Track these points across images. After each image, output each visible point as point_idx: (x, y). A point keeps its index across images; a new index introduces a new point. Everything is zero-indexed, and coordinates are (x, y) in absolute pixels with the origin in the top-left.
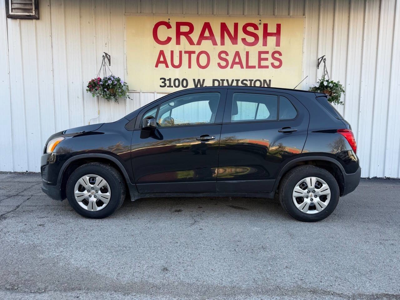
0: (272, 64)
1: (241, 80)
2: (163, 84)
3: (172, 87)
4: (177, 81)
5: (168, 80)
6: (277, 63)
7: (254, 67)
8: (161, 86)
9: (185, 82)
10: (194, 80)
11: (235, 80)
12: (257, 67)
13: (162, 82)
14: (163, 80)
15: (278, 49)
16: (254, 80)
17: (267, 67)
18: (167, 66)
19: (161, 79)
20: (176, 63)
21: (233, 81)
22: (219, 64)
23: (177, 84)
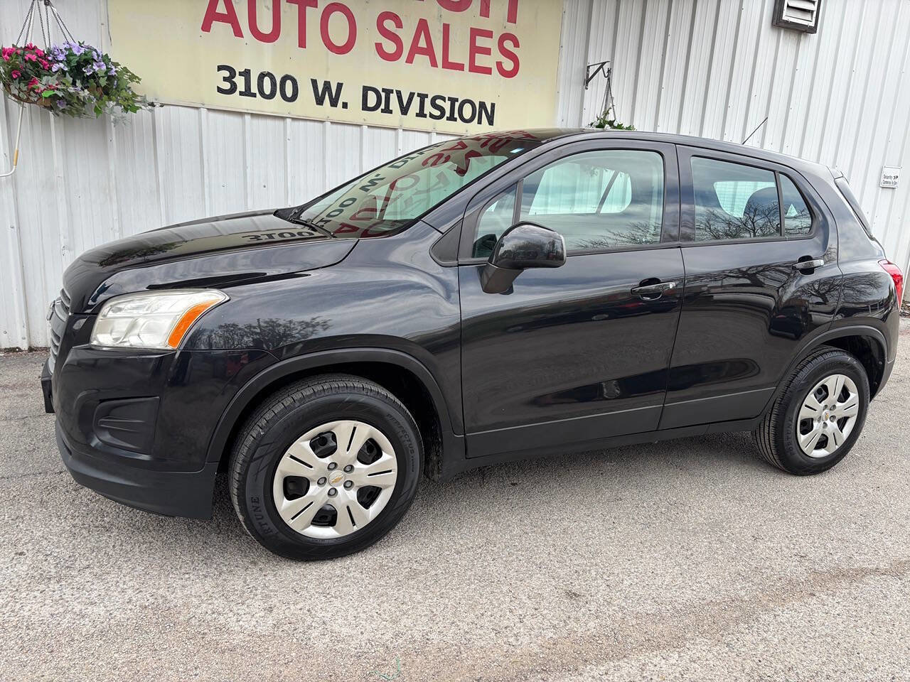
0: (499, 64)
1: (430, 97)
2: (227, 86)
3: (254, 95)
4: (267, 81)
5: (241, 74)
6: (508, 65)
7: (459, 67)
8: (220, 90)
9: (289, 84)
10: (314, 82)
11: (416, 95)
12: (467, 67)
13: (225, 79)
14: (227, 74)
15: (511, 29)
16: (460, 101)
17: (488, 71)
18: (238, 33)
19: (220, 68)
20: (265, 26)
21: (412, 95)
22: (379, 47)
23: (267, 90)
